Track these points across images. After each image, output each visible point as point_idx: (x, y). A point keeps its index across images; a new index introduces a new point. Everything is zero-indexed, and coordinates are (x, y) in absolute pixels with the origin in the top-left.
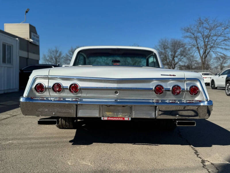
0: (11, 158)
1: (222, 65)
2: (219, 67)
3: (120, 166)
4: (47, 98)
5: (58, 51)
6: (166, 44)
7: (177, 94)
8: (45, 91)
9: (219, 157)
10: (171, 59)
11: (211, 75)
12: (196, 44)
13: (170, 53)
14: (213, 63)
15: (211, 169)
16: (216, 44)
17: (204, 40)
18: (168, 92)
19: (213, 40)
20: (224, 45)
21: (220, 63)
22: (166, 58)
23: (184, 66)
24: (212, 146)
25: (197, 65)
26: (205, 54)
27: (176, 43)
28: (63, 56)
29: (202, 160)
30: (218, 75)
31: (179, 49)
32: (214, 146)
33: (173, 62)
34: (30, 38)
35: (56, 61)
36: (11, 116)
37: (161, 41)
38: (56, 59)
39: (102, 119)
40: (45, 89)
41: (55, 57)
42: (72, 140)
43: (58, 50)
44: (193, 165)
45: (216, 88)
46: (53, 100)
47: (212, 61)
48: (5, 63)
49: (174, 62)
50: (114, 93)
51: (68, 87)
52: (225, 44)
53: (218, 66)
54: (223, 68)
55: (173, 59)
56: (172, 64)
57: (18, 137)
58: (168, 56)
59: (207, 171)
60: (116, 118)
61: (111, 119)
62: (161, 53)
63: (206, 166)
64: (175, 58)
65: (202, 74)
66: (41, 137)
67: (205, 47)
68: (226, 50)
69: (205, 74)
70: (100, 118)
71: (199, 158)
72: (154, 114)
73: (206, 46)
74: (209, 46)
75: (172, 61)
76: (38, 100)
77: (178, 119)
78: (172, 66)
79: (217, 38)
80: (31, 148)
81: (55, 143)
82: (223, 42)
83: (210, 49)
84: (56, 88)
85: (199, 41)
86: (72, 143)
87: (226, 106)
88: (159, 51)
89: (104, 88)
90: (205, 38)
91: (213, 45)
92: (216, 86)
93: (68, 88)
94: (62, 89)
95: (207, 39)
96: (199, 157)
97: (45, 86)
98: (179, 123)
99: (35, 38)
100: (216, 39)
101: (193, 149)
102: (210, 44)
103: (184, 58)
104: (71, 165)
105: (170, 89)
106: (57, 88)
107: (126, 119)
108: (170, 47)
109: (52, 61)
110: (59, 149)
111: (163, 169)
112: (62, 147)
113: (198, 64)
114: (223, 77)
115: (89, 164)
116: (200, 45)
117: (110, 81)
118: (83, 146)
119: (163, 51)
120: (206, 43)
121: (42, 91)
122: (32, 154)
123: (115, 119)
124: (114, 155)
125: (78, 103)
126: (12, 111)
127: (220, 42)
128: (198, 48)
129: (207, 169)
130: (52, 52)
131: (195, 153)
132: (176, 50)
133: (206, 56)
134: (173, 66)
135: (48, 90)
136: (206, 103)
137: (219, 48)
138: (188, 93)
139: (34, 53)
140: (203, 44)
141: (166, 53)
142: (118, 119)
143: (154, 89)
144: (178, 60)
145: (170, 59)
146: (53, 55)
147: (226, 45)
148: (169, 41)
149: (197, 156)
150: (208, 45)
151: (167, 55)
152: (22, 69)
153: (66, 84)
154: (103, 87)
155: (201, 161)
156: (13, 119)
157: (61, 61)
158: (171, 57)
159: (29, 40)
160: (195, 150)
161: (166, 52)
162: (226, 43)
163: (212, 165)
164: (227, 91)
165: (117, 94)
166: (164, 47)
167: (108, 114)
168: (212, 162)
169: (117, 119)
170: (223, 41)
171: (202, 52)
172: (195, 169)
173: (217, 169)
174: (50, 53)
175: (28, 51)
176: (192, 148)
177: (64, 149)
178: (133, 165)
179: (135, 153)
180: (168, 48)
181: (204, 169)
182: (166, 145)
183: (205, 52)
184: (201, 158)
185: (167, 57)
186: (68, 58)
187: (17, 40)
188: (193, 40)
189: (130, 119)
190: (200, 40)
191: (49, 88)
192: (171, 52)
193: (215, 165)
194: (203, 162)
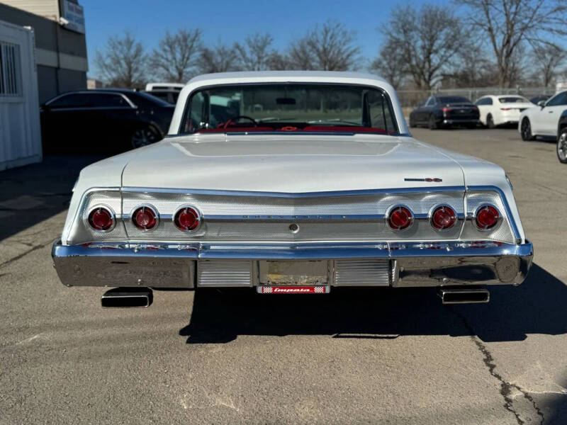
0: (41, 391)
1: (548, 70)
2: (542, 77)
3: (307, 410)
4: (122, 245)
5: (134, 40)
6: (410, 19)
7: (444, 228)
8: (115, 227)
9: (544, 375)
10: (422, 57)
11: (522, 101)
12: (485, 21)
13: (420, 43)
14: (528, 66)
15: (524, 413)
16: (536, 20)
17: (506, 9)
18: (422, 224)
19: (529, 9)
20: (557, 23)
21: (545, 66)
22: (409, 55)
23: (455, 76)
24: (526, 337)
25: (489, 73)
26: (509, 46)
27: (436, 15)
28: (147, 56)
29: (502, 385)
30: (540, 105)
31: (441, 30)
32: (531, 337)
33: (427, 65)
34: (61, 16)
35: (130, 69)
36: (31, 248)
37: (397, 12)
38: (129, 64)
39: (259, 290)
40: (114, 220)
41: (125, 58)
42: (187, 327)
43: (131, 39)
44: (483, 401)
45: (534, 139)
46: (136, 251)
47: (525, 62)
48: (4, 92)
49: (430, 66)
50: (288, 228)
51: (172, 215)
52: (560, 19)
53: (538, 74)
54: (550, 77)
55: (428, 58)
56: (424, 71)
57: (54, 321)
58: (414, 50)
59: (516, 420)
60: (294, 288)
61: (282, 290)
62: (396, 43)
63: (513, 404)
64: (432, 56)
65: (500, 100)
66: (111, 320)
67: (508, 26)
68: (561, 36)
69: (507, 100)
70: (255, 288)
71: (496, 379)
72: (386, 276)
73: (510, 25)
74: (519, 24)
75: (424, 63)
76: (98, 249)
77: (445, 288)
78: (424, 76)
79: (540, 3)
80: (89, 358)
81: (144, 337)
82: (553, 15)
83: (522, 34)
84: (142, 220)
85: (493, 12)
86: (187, 337)
87: (560, 197)
88: (391, 36)
89: (261, 218)
90: (510, 4)
91: (530, 22)
92: (533, 134)
93: (173, 218)
94: (157, 222)
95: (514, 6)
96: (497, 376)
97: (115, 215)
98: (448, 297)
99: (74, 14)
100: (538, 7)
101: (482, 348)
102: (520, 21)
103: (455, 55)
104: (188, 409)
105: (427, 214)
106: (144, 218)
107: (318, 290)
108: (419, 27)
109: (120, 69)
110: (156, 358)
111: (409, 415)
112: (164, 352)
113: (489, 67)
114: (551, 112)
115: (232, 406)
116: (497, 23)
117: (279, 201)
118: (214, 345)
119: (402, 38)
120: (512, 16)
121: (107, 228)
122: (93, 375)
123: (291, 290)
124: (290, 374)
125: (199, 256)
126: (30, 231)
127: (548, 14)
128: (490, 30)
129: (514, 412)
130: (116, 43)
131: (485, 360)
132: (436, 33)
133: (509, 51)
134: (427, 77)
135: (121, 223)
136: (516, 251)
137: (543, 29)
138: (472, 224)
139: (72, 53)
140: (503, 20)
141: (409, 44)
142: (298, 290)
143: (387, 215)
144: (439, 61)
145: (420, 59)
146: (121, 52)
147: (562, 22)
148: (418, 10)
149: (491, 371)
150: (515, 23)
151: (411, 48)
152: (47, 104)
153: (167, 209)
154: (259, 216)
155: (499, 387)
156: (35, 259)
157: (141, 68)
158: (421, 54)
159: (58, 20)
160: (486, 353)
161: (410, 39)
162: (561, 16)
163: (527, 399)
164: (561, 151)
165: (294, 230)
166: (403, 27)
167: (273, 278)
168: (526, 391)
169: (295, 290)
170: (555, 11)
171: (501, 41)
172: (485, 413)
173: (539, 413)
174: (113, 48)
175: (57, 50)
176: (478, 344)
177: (168, 356)
178: (338, 407)
179: (342, 367)
180: (416, 29)
181: (509, 413)
182: (413, 336)
183: (508, 41)
184: (499, 378)
185: (413, 53)
186: (158, 61)
187: (27, 31)
188: (478, 9)
189: (328, 290)
190: (496, 9)
191: (123, 220)
192: (423, 40)
193: (534, 400)
194: (505, 389)
